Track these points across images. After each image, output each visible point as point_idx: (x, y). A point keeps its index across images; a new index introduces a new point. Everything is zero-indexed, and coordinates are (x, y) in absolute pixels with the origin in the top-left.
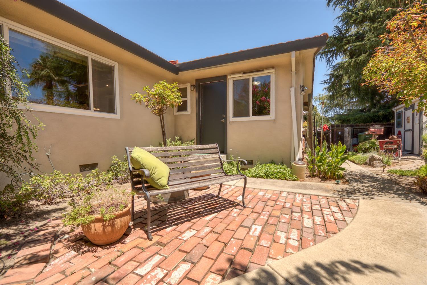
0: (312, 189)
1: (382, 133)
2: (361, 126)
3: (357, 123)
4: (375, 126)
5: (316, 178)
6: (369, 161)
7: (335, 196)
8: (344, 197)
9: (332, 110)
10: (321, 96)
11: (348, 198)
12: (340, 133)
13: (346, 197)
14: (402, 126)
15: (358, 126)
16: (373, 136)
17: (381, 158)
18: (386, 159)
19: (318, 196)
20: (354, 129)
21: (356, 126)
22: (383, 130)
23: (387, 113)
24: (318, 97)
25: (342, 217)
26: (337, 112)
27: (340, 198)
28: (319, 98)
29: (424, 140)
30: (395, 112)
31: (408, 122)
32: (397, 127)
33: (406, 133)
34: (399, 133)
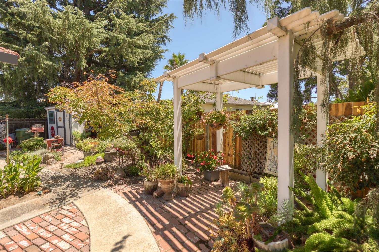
0: (25, 213)
1: (43, 131)
2: (15, 121)
4: (37, 125)
5: (11, 196)
6: (44, 159)
7: (53, 208)
8: (61, 206)
11: (64, 206)
13: (63, 205)
14: (54, 123)
16: (35, 133)
17: (54, 156)
18: (57, 156)
19: (39, 216)
22: (44, 128)
23: (39, 110)
25: (78, 224)
27: (59, 208)
29: (74, 135)
30: (47, 111)
31: (60, 121)
32: (49, 123)
33: (59, 128)
34: (52, 128)
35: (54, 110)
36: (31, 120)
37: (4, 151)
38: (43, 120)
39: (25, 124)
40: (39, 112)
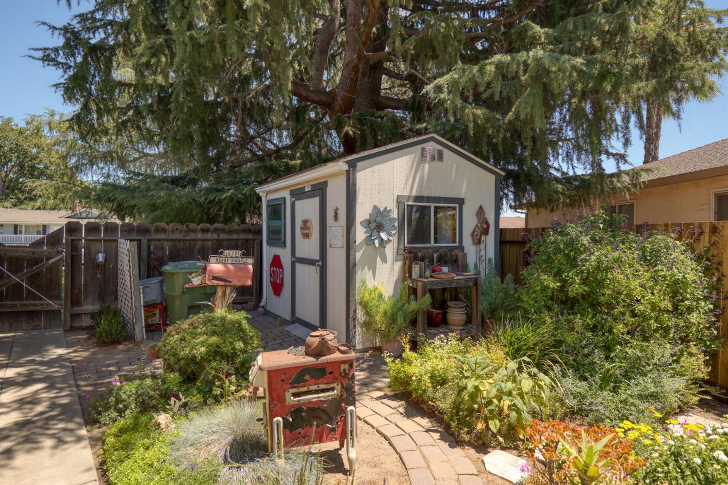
1: (249, 282)
2: (173, 232)
3: (160, 219)
4: (226, 252)
9: (95, 167)
10: (57, 118)
12: (101, 257)
14: (284, 245)
15: (164, 230)
16: (220, 292)
20: (149, 240)
21: (157, 230)
22: (251, 267)
23: (240, 196)
24: (46, 118)
26: (109, 176)
28: (50, 123)
30: (263, 199)
31: (306, 236)
32: (268, 243)
33: (299, 266)
34: (276, 262)
35: (286, 194)
36: (216, 230)
37: (121, 347)
38: (249, 231)
39: (199, 244)
40: (239, 203)
